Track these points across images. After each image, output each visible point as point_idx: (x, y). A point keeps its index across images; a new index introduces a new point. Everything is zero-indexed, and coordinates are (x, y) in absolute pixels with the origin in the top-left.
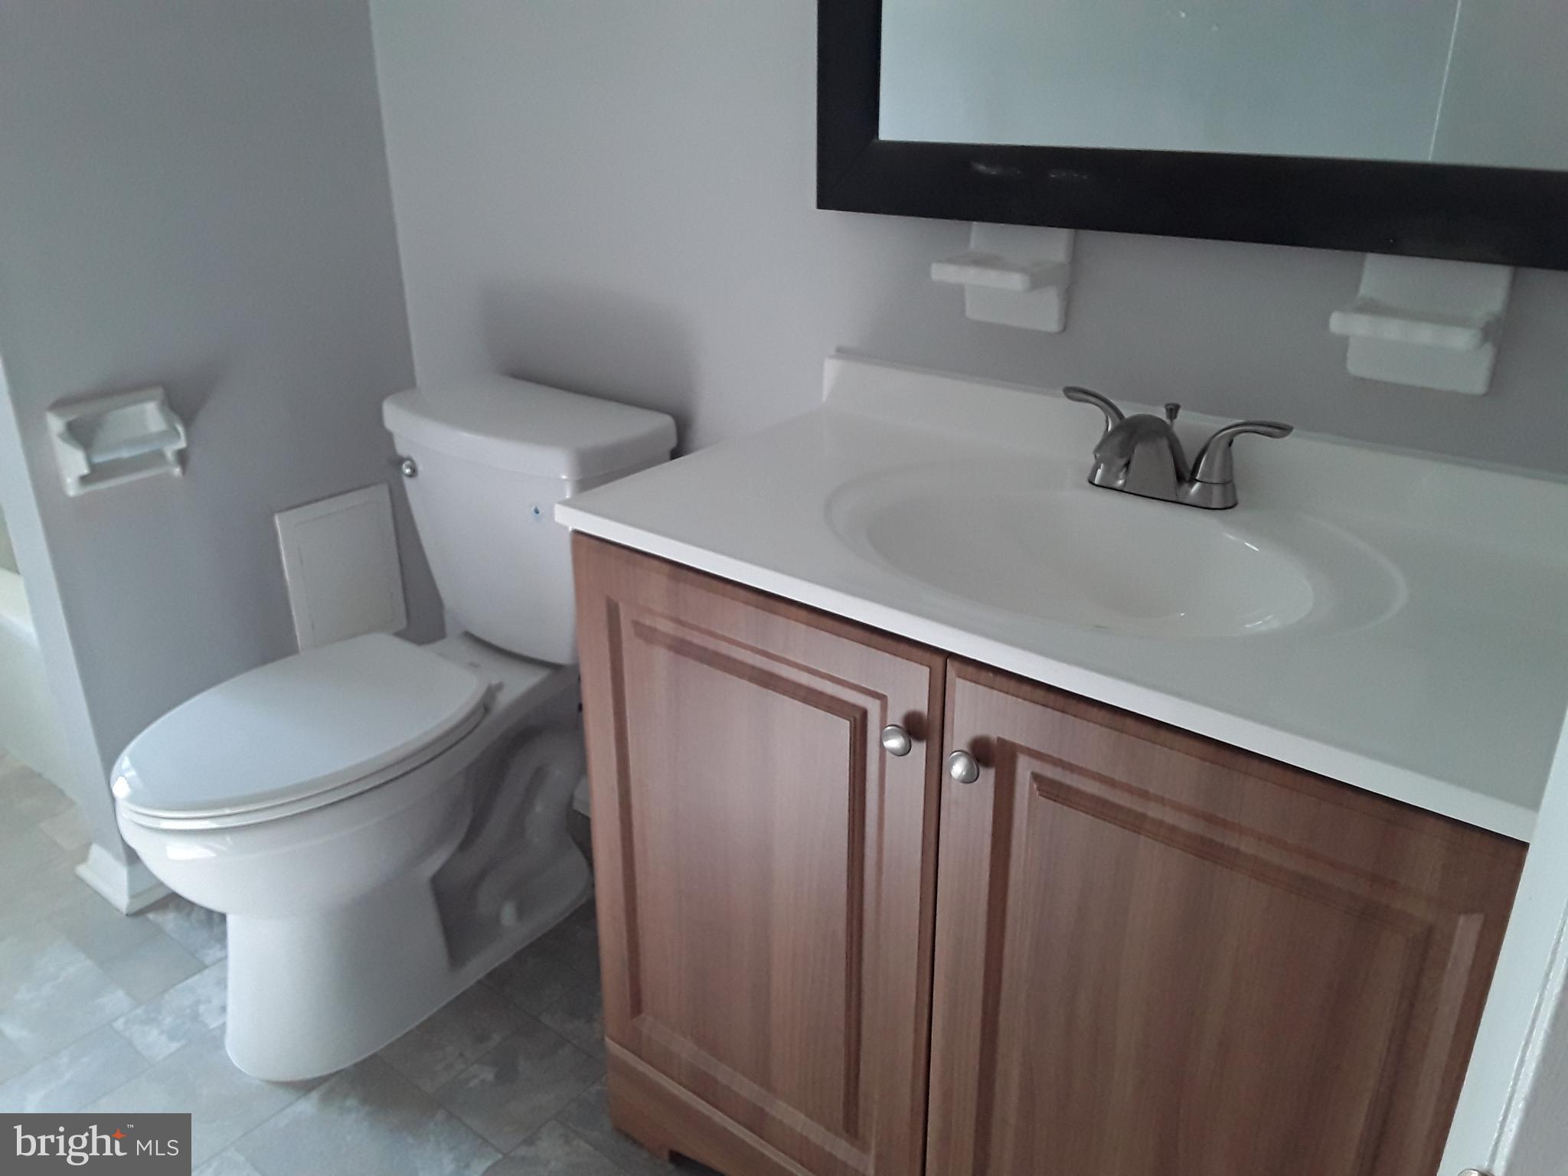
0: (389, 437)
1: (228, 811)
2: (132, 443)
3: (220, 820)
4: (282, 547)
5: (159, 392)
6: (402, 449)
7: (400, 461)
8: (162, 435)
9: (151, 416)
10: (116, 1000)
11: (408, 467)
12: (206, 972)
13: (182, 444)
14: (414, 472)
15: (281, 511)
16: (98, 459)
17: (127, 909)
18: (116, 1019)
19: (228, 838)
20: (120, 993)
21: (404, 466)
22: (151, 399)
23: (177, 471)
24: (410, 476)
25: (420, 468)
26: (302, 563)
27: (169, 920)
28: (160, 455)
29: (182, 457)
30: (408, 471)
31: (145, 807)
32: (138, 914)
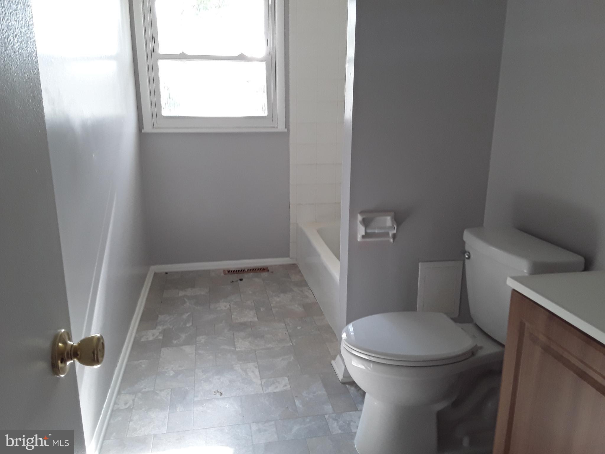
0: (464, 243)
1: (373, 355)
2: (380, 228)
3: (369, 357)
4: (419, 274)
5: (393, 213)
6: (467, 248)
7: (464, 252)
8: (390, 228)
9: (388, 221)
10: (328, 408)
11: (467, 255)
12: (357, 412)
13: (395, 232)
14: (469, 257)
15: (422, 262)
16: (368, 231)
17: (342, 380)
18: (326, 414)
19: (371, 365)
20: (331, 407)
21: (466, 254)
22: (389, 215)
23: (392, 240)
24: (468, 259)
25: (472, 257)
26: (425, 281)
27: (352, 389)
28: (388, 234)
29: (394, 236)
30: (467, 256)
31: (349, 343)
32: (344, 383)
